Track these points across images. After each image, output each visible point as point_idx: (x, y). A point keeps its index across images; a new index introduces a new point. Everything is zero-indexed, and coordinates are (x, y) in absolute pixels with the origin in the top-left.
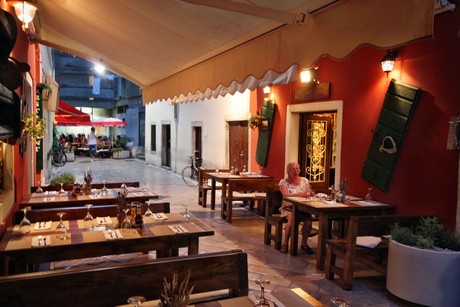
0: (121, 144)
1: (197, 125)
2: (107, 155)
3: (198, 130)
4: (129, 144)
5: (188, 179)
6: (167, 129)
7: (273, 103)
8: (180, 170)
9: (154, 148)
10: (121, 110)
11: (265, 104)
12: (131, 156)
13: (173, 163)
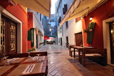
0: (54, 42)
1: (67, 36)
2: (52, 44)
3: (67, 38)
4: (56, 42)
5: (66, 48)
6: (61, 38)
7: (94, 22)
8: (64, 46)
9: (59, 42)
10: (55, 37)
11: (90, 24)
12: (56, 44)
13: (62, 44)
